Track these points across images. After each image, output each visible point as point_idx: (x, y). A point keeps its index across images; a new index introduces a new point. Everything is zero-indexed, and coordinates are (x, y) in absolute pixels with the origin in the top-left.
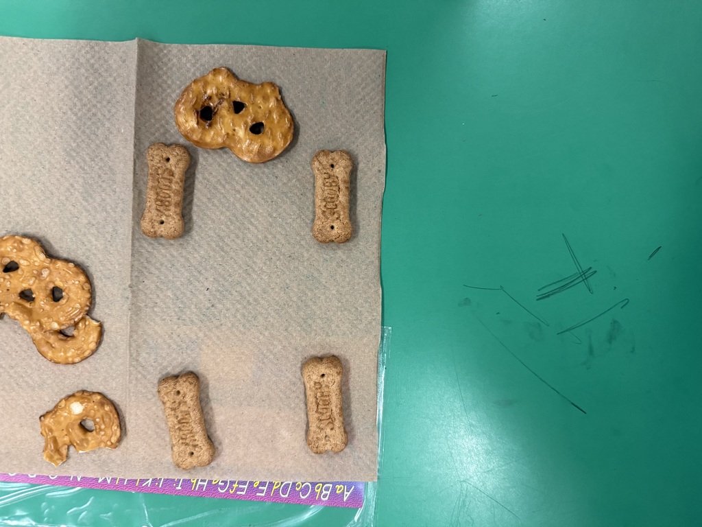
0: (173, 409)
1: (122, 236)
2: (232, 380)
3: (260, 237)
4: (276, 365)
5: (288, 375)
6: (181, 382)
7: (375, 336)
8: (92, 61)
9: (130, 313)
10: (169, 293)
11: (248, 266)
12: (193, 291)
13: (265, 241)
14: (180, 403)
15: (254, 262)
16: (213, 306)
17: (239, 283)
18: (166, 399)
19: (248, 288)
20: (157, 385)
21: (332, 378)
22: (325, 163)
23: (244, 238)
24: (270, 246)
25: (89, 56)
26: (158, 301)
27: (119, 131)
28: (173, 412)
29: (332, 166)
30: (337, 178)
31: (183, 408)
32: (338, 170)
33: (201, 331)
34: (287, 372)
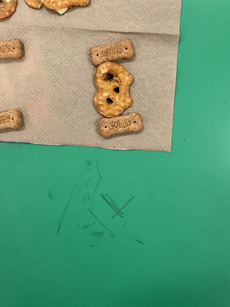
0: (6, 45)
1: (87, 25)
2: (19, 74)
3: (85, 89)
4: (25, 94)
5: (20, 100)
6: (19, 50)
7: (37, 142)
8: (171, 12)
9: (51, 27)
10: (60, 46)
11: (72, 83)
12: (61, 57)
13: (83, 91)
14: (9, 48)
15: (73, 86)
16: (53, 66)
17: (64, 78)
18: (11, 42)
19: (61, 82)
20: (17, 38)
21: (12, 124)
22: (135, 118)
23: (85, 81)
24: (81, 93)
25: (173, 10)
26: (57, 40)
27: (137, 24)
28: (5, 45)
29: (135, 122)
30: (130, 125)
31: (6, 50)
32: (133, 125)
33: (42, 60)
34: (21, 99)
